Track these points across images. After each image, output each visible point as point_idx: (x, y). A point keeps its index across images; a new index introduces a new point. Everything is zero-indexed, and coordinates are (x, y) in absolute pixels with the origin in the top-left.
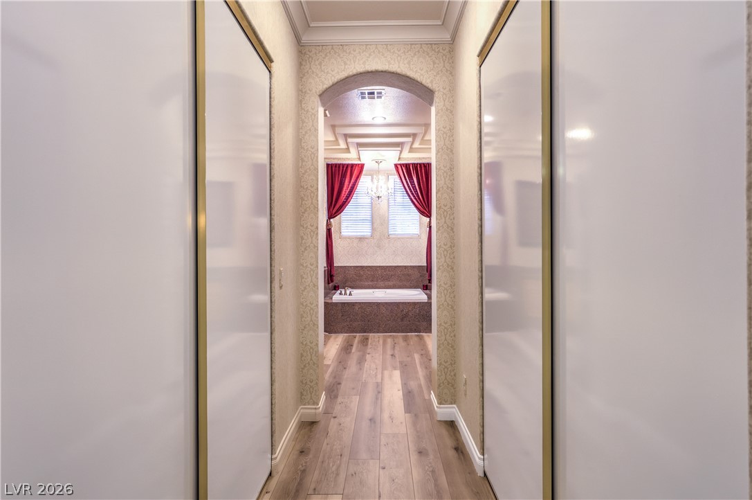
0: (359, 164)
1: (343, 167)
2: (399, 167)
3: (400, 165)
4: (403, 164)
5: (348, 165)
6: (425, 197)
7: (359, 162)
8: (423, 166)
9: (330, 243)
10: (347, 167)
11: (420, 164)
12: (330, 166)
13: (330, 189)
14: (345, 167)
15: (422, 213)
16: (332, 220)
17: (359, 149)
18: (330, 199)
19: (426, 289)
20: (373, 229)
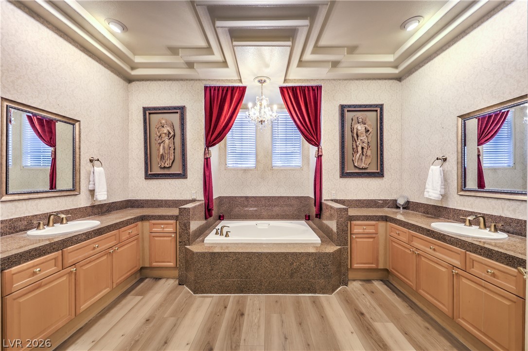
0: (240, 87)
1: (223, 91)
2: (285, 91)
3: (286, 88)
4: (289, 87)
5: (228, 88)
6: (313, 123)
7: (240, 85)
8: (311, 89)
9: (207, 174)
10: (227, 90)
11: (308, 87)
12: (208, 89)
13: (208, 114)
14: (225, 90)
15: (310, 141)
16: (210, 149)
17: (235, 43)
18: (209, 125)
19: (309, 219)
20: (257, 161)
